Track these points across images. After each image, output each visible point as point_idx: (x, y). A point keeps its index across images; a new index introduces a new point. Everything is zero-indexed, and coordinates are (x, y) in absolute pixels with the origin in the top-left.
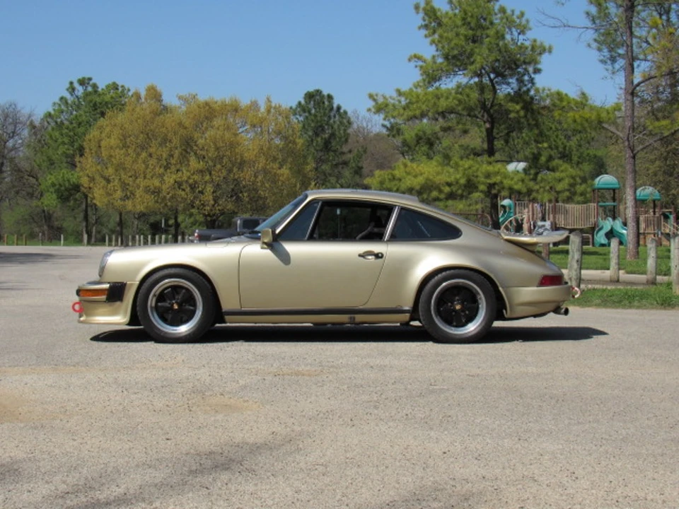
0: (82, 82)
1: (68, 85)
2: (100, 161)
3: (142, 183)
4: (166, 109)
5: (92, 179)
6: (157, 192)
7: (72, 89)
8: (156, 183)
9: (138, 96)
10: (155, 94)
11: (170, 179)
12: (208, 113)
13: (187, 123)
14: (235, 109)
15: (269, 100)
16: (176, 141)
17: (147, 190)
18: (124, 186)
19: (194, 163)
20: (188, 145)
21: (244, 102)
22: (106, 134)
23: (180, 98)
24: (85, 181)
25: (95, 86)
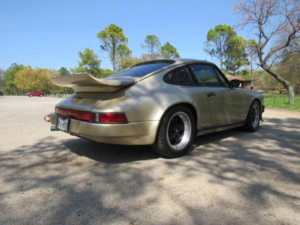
0: (14, 64)
1: (11, 65)
2: (18, 79)
3: (28, 84)
4: (32, 70)
5: (17, 83)
6: (30, 85)
7: (12, 65)
8: (31, 84)
9: (26, 67)
10: (30, 67)
11: (33, 83)
12: (41, 71)
13: (36, 72)
14: (46, 70)
15: (53, 69)
16: (34, 76)
17: (28, 85)
18: (24, 85)
19: (38, 80)
20: (37, 76)
21: (48, 69)
22: (19, 74)
23: (35, 68)
24: (15, 83)
25: (17, 65)
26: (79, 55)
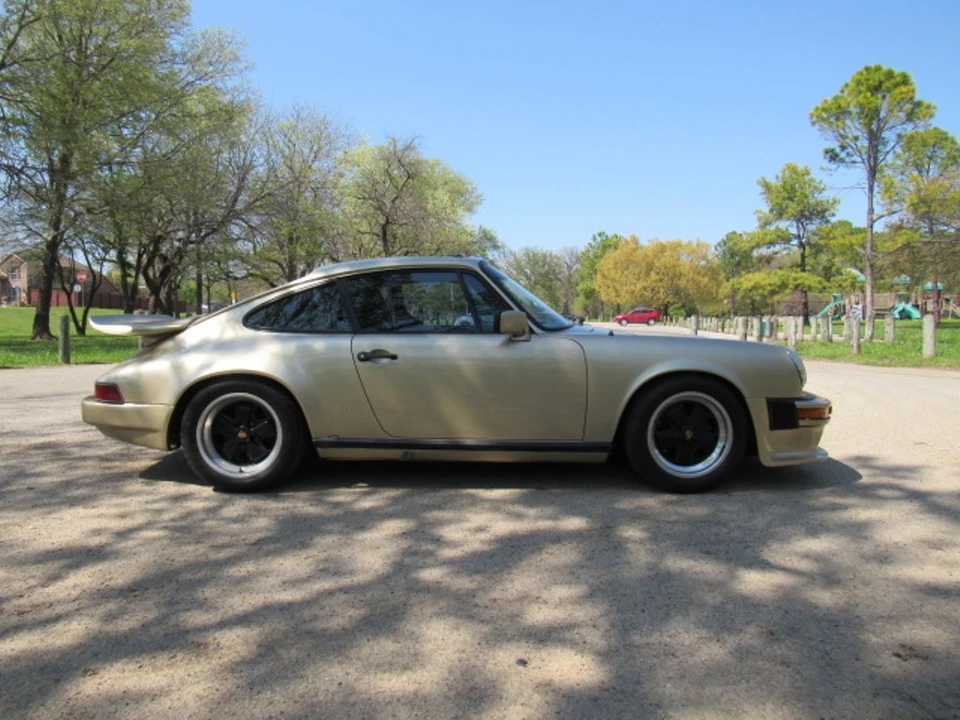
0: (600, 235)
1: (592, 237)
2: (604, 276)
3: (625, 288)
4: (641, 248)
5: (600, 287)
6: (633, 293)
7: (595, 239)
8: (633, 288)
9: (627, 242)
10: (635, 240)
11: (639, 286)
12: (662, 249)
13: (649, 254)
14: (679, 245)
15: (699, 240)
16: (644, 265)
17: (627, 292)
18: (616, 291)
19: (653, 276)
20: (650, 267)
21: (685, 241)
22: (606, 264)
23: (649, 241)
24: (597, 288)
25: (607, 237)
26: (761, 189)
